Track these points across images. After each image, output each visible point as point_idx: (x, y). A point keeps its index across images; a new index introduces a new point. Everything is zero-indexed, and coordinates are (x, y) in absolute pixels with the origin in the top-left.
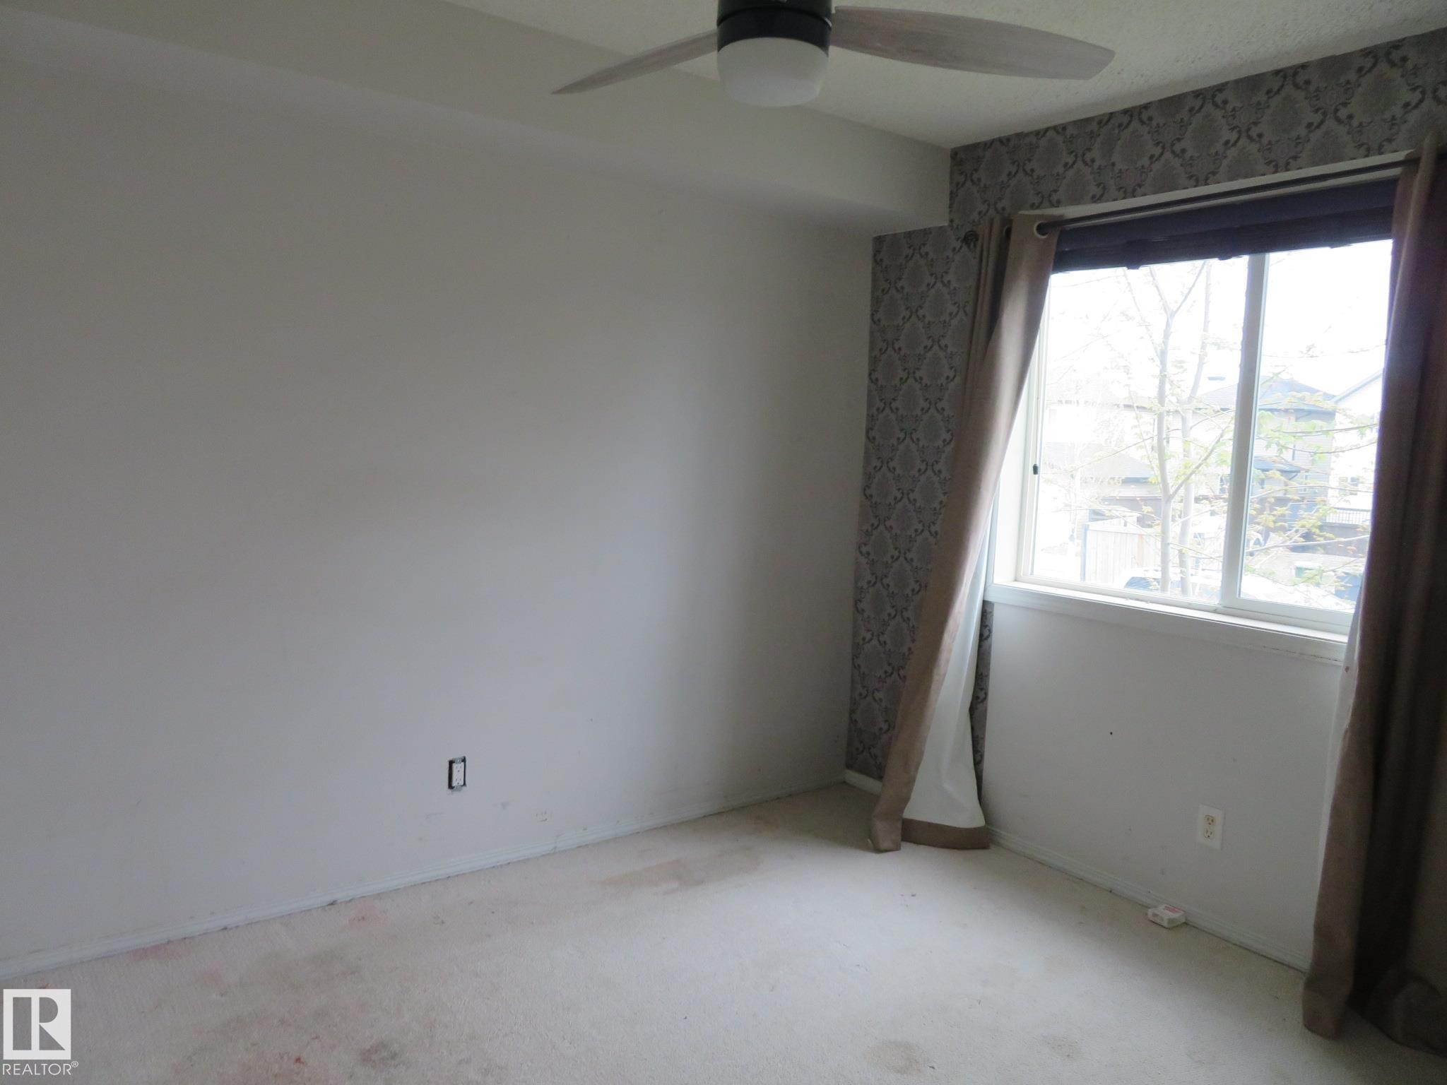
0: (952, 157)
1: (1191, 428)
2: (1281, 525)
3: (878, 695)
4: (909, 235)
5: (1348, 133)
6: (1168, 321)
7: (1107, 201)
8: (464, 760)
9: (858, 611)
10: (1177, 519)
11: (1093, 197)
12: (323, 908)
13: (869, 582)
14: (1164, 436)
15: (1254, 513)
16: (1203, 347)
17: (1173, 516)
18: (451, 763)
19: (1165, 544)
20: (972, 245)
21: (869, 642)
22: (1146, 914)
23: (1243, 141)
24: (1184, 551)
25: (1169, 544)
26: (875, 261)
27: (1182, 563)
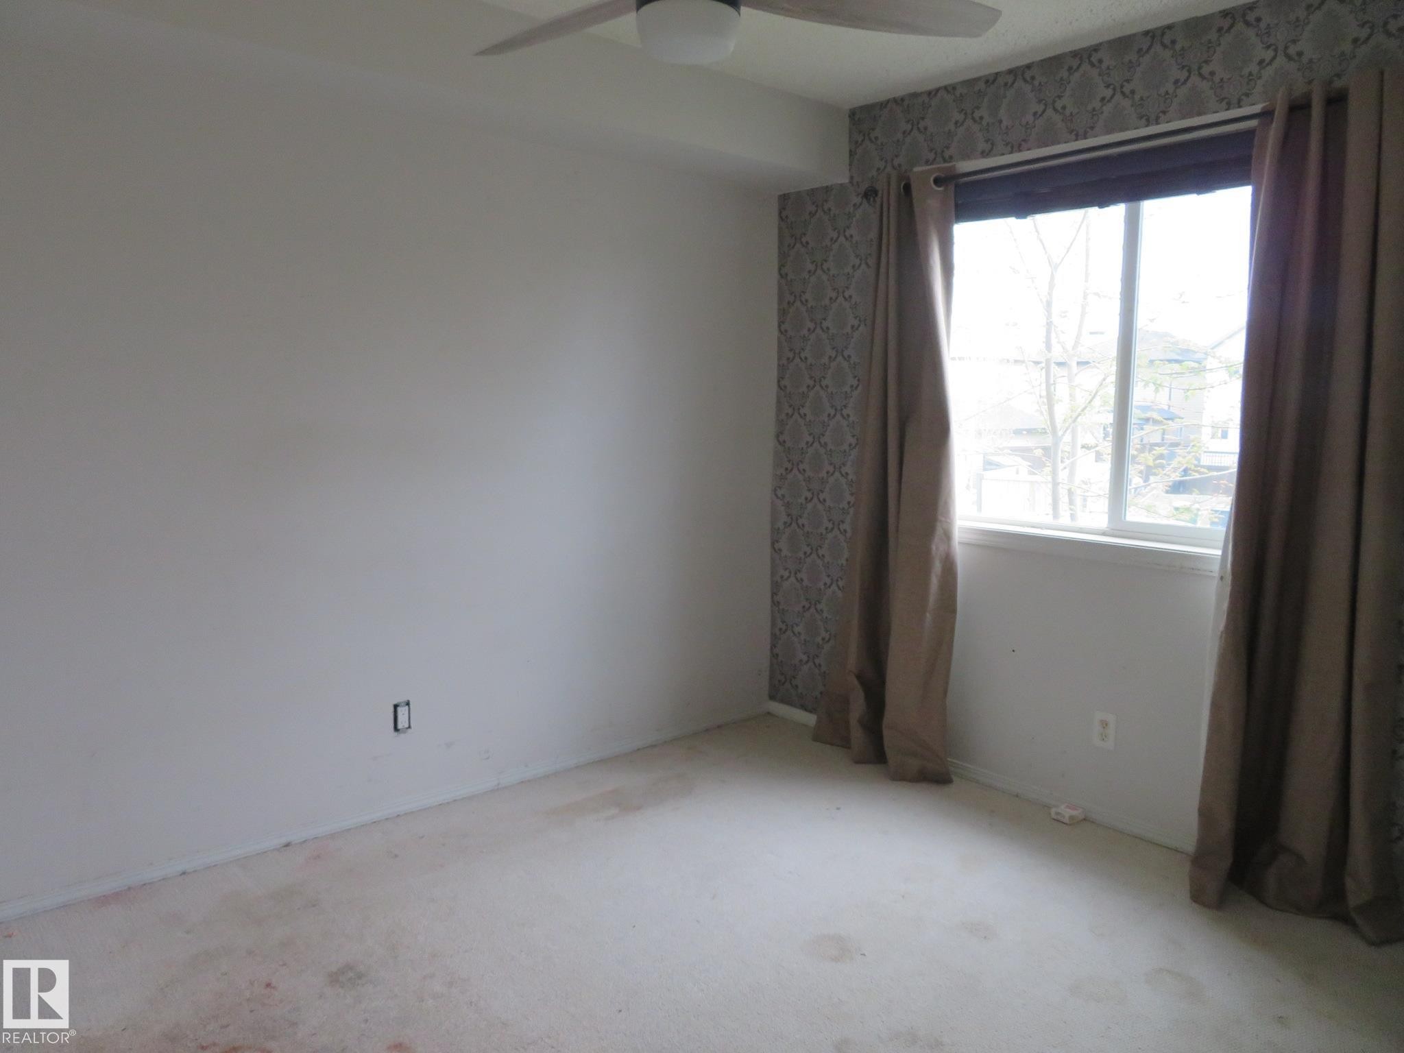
0: (850, 116)
1: (1076, 375)
2: (1160, 463)
3: (797, 629)
4: (812, 192)
5: (1211, 88)
6: (1052, 273)
7: (995, 156)
8: (408, 704)
9: (776, 550)
10: (1066, 460)
11: (983, 152)
12: (278, 850)
13: (785, 523)
14: (1052, 382)
15: (1135, 453)
16: (1085, 297)
17: (1062, 457)
18: (396, 707)
19: (1055, 484)
20: (872, 199)
21: (787, 579)
22: (1050, 814)
23: (1118, 96)
24: (1072, 490)
25: (1059, 483)
26: (781, 218)
27: (1071, 502)
